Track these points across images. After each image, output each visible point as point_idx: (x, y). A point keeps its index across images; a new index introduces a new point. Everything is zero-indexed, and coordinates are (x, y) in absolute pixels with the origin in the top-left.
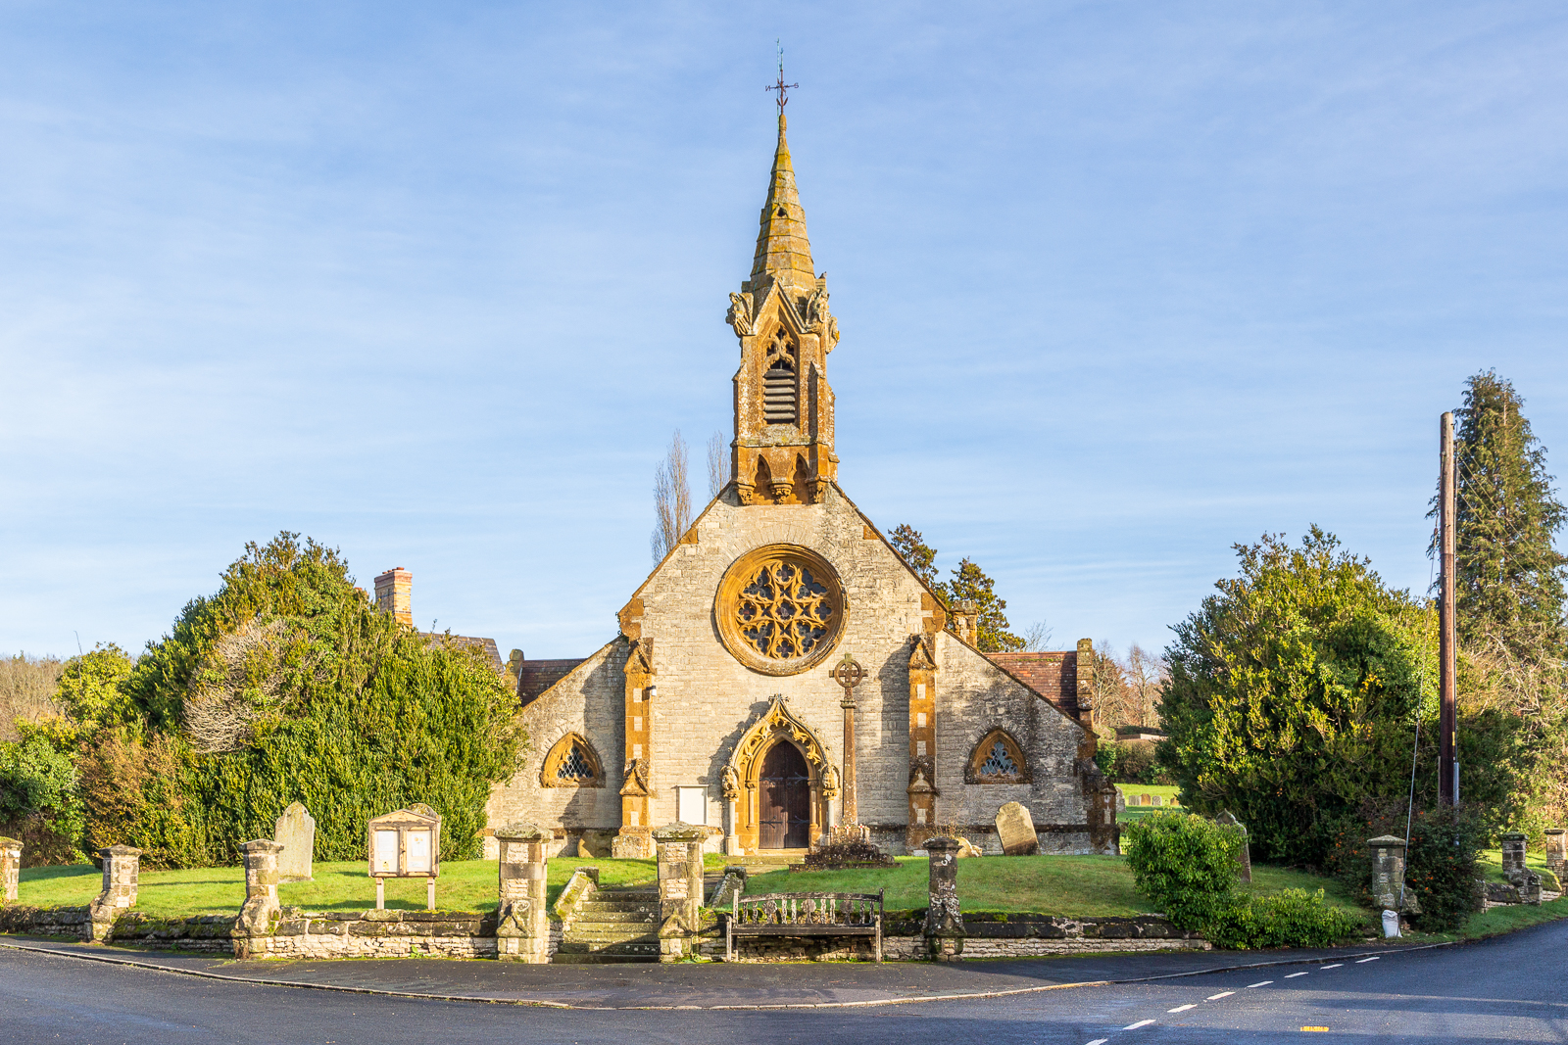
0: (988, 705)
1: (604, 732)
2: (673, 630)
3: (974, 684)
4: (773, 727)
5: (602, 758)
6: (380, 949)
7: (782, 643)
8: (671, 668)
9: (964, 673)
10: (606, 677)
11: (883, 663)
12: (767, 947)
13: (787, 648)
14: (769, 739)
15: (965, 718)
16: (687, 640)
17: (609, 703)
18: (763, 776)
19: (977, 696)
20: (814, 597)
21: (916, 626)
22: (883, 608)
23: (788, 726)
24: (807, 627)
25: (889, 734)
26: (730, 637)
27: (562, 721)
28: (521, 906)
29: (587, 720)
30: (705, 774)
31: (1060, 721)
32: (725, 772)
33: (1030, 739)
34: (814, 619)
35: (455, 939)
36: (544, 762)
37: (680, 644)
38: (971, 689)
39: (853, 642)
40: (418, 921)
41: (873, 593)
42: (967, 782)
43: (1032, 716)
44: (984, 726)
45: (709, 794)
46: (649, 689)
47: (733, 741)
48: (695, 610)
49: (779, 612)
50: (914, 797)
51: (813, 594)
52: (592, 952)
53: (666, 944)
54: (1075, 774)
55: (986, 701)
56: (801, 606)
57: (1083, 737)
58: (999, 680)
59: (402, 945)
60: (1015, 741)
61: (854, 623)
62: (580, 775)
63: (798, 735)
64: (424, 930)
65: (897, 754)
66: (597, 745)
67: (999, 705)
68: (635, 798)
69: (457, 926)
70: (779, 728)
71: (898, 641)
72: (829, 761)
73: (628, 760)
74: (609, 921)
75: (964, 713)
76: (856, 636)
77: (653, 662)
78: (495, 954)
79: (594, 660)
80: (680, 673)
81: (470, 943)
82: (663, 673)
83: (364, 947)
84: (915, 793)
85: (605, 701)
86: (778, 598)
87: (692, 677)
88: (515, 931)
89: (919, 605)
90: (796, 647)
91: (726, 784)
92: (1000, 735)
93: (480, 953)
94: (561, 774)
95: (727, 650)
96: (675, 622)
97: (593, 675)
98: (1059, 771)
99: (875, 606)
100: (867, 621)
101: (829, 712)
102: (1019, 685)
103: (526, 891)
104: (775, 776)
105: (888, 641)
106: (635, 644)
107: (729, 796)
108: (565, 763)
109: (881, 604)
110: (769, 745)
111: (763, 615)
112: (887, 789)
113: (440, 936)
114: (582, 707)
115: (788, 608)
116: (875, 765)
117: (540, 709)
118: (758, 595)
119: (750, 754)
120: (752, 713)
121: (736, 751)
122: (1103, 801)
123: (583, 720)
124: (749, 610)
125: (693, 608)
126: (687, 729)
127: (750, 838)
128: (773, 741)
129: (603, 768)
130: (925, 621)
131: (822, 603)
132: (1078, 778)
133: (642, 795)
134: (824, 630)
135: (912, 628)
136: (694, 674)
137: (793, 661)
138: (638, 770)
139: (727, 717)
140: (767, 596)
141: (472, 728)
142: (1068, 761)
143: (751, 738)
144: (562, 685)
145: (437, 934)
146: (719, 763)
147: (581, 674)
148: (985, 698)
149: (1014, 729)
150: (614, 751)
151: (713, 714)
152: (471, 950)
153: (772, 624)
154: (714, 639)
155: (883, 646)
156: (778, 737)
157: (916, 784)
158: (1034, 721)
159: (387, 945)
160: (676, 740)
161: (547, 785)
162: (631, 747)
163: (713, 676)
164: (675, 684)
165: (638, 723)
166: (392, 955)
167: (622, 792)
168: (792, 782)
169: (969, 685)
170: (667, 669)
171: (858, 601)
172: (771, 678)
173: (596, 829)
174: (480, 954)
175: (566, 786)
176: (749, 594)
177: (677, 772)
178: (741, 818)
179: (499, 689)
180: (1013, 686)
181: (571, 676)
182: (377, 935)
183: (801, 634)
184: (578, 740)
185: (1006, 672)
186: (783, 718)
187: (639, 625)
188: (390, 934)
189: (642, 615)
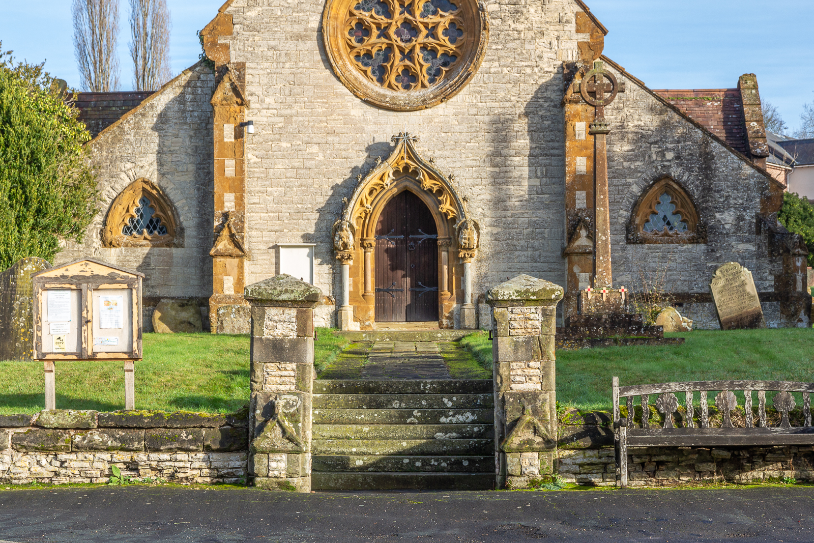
0: (654, 149)
1: (182, 179)
2: (270, 53)
3: (636, 123)
4: (396, 173)
5: (179, 210)
6: (63, 471)
7: (403, 71)
8: (267, 100)
9: (626, 109)
10: (184, 111)
11: (530, 96)
12: (659, 463)
13: (409, 78)
14: (391, 188)
15: (626, 164)
16: (287, 65)
17: (188, 143)
18: (380, 233)
19: (641, 137)
20: (442, 16)
21: (570, 52)
22: (529, 29)
23: (416, 173)
24: (433, 52)
25: (537, 182)
26: (341, 63)
27: (129, 165)
28: (287, 405)
29: (160, 163)
30: (311, 230)
31: (740, 168)
32: (339, 228)
33: (704, 190)
34: (442, 42)
35: (181, 456)
36: (107, 216)
37: (278, 71)
38: (633, 129)
39: (492, 70)
40: (122, 428)
41: (517, 12)
42: (629, 241)
43: (707, 162)
44: (650, 173)
45: (317, 255)
46: (243, 125)
47: (348, 189)
48: (298, 29)
49: (398, 33)
50: (575, 258)
51: (441, 12)
52: (353, 469)
53: (516, 460)
54: (758, 232)
55: (651, 144)
56: (426, 27)
57: (766, 188)
58: (667, 118)
59: (96, 464)
60: (686, 192)
61: (494, 47)
62: (151, 232)
63: (428, 183)
64: (132, 441)
65: (547, 207)
66: (174, 195)
67: (667, 149)
68: (229, 260)
69: (184, 435)
70: (404, 173)
71: (549, 68)
72: (467, 215)
73: (218, 212)
74: (362, 423)
75: (626, 158)
76: (497, 64)
77: (246, 93)
78: (250, 478)
79: (169, 90)
80: (279, 106)
81: (204, 460)
82: (258, 106)
83: (36, 469)
84: (577, 253)
85: (182, 141)
86: (398, 17)
87: (293, 111)
88: (280, 443)
89: (572, 27)
90: (421, 77)
91: (340, 243)
92: (668, 185)
93: (218, 477)
94: (127, 230)
95: (338, 78)
96: (273, 43)
97: (167, 108)
98: (738, 228)
99: (520, 27)
100: (510, 45)
101: (464, 156)
102: (691, 125)
103: (294, 381)
104: (394, 234)
105: (536, 70)
106: (224, 70)
107: (343, 257)
108: (132, 217)
109: (526, 25)
110: (389, 196)
111: (379, 37)
112: (535, 249)
113: (157, 450)
114: (155, 147)
115: (411, 28)
116: (521, 220)
117: (101, 150)
118: (373, 13)
119: (369, 205)
120: (369, 156)
121: (353, 202)
122: (795, 264)
123: (155, 164)
124: (362, 30)
125: (296, 26)
126: (289, 175)
127: (368, 309)
128: (395, 190)
129: (181, 223)
130: (580, 46)
131: (452, 23)
132: (762, 237)
133: (238, 256)
134: (454, 56)
135: (564, 54)
136: (296, 108)
137: (418, 93)
138: (231, 225)
139: (338, 160)
140: (383, 14)
141: (39, 168)
142: (749, 216)
143: (369, 186)
144: (128, 121)
145: (153, 447)
146: (329, 217)
147: (152, 106)
148: (651, 140)
149: (685, 178)
150: (194, 203)
151: (321, 157)
152: (206, 471)
153: (390, 48)
154: (321, 65)
155: (530, 75)
156: (402, 185)
157: (577, 243)
158: (708, 168)
159: (74, 464)
160: (274, 189)
161: (111, 243)
162: (221, 197)
163: (320, 110)
164: (274, 120)
165: (230, 167)
166: (80, 480)
167: (212, 252)
168: (415, 241)
169: (631, 124)
170: (263, 101)
171: (498, 21)
172: (392, 113)
173: (173, 298)
174: (220, 478)
175: (134, 246)
176: (362, 11)
177: (276, 228)
178: (355, 284)
179: (66, 120)
180: (683, 126)
181: (140, 110)
182: (56, 450)
183: (426, 60)
184: (148, 188)
185: (675, 109)
186: (410, 162)
187: (227, 47)
188: (77, 448)
189: (231, 34)
